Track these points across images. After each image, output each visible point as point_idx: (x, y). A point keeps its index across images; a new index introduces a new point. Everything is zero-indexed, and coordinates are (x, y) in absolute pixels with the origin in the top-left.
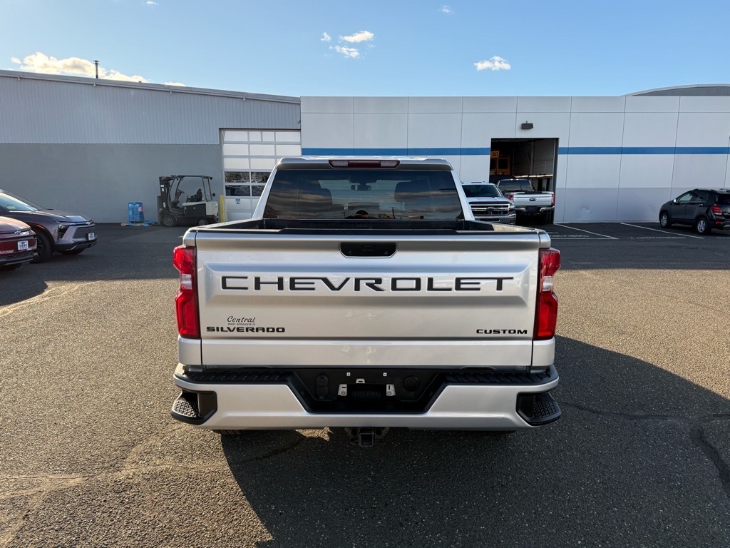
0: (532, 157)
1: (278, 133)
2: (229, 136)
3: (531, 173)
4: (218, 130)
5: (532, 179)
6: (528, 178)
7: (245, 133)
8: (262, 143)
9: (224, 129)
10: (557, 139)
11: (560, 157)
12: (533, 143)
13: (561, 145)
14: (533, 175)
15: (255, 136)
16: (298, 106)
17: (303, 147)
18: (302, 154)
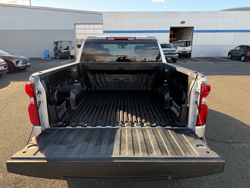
0: (184, 33)
1: (95, 25)
2: (77, 26)
3: (184, 39)
4: (74, 24)
5: (184, 41)
6: (183, 41)
7: (83, 25)
8: (89, 29)
9: (76, 24)
10: (193, 27)
11: (194, 33)
12: (184, 28)
13: (195, 29)
14: (184, 40)
15: (87, 26)
16: (102, 15)
17: (104, 30)
18: (104, 33)
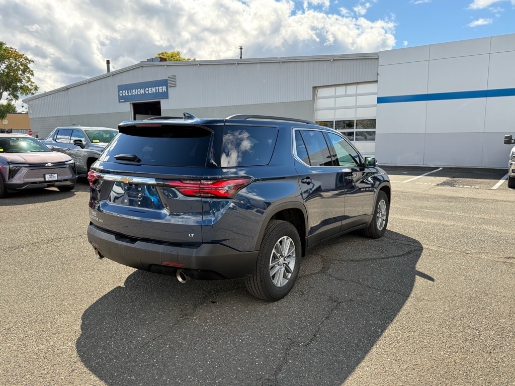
1: (359, 86)
2: (321, 92)
4: (312, 88)
7: (333, 89)
8: (346, 96)
15: (341, 90)
16: (376, 61)
17: (379, 96)
18: (378, 103)
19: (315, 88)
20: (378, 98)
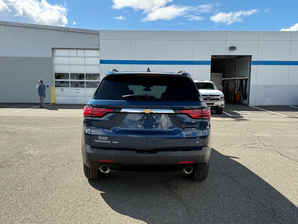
0: (237, 67)
1: (86, 51)
2: (58, 52)
3: (237, 76)
4: (51, 48)
5: (237, 79)
6: (235, 79)
7: (67, 51)
8: (77, 57)
9: (54, 48)
10: (251, 56)
11: (252, 66)
12: (237, 59)
13: (253, 59)
15: (73, 53)
16: (98, 36)
17: (100, 59)
18: (100, 63)
19: (53, 49)
20: (100, 60)
